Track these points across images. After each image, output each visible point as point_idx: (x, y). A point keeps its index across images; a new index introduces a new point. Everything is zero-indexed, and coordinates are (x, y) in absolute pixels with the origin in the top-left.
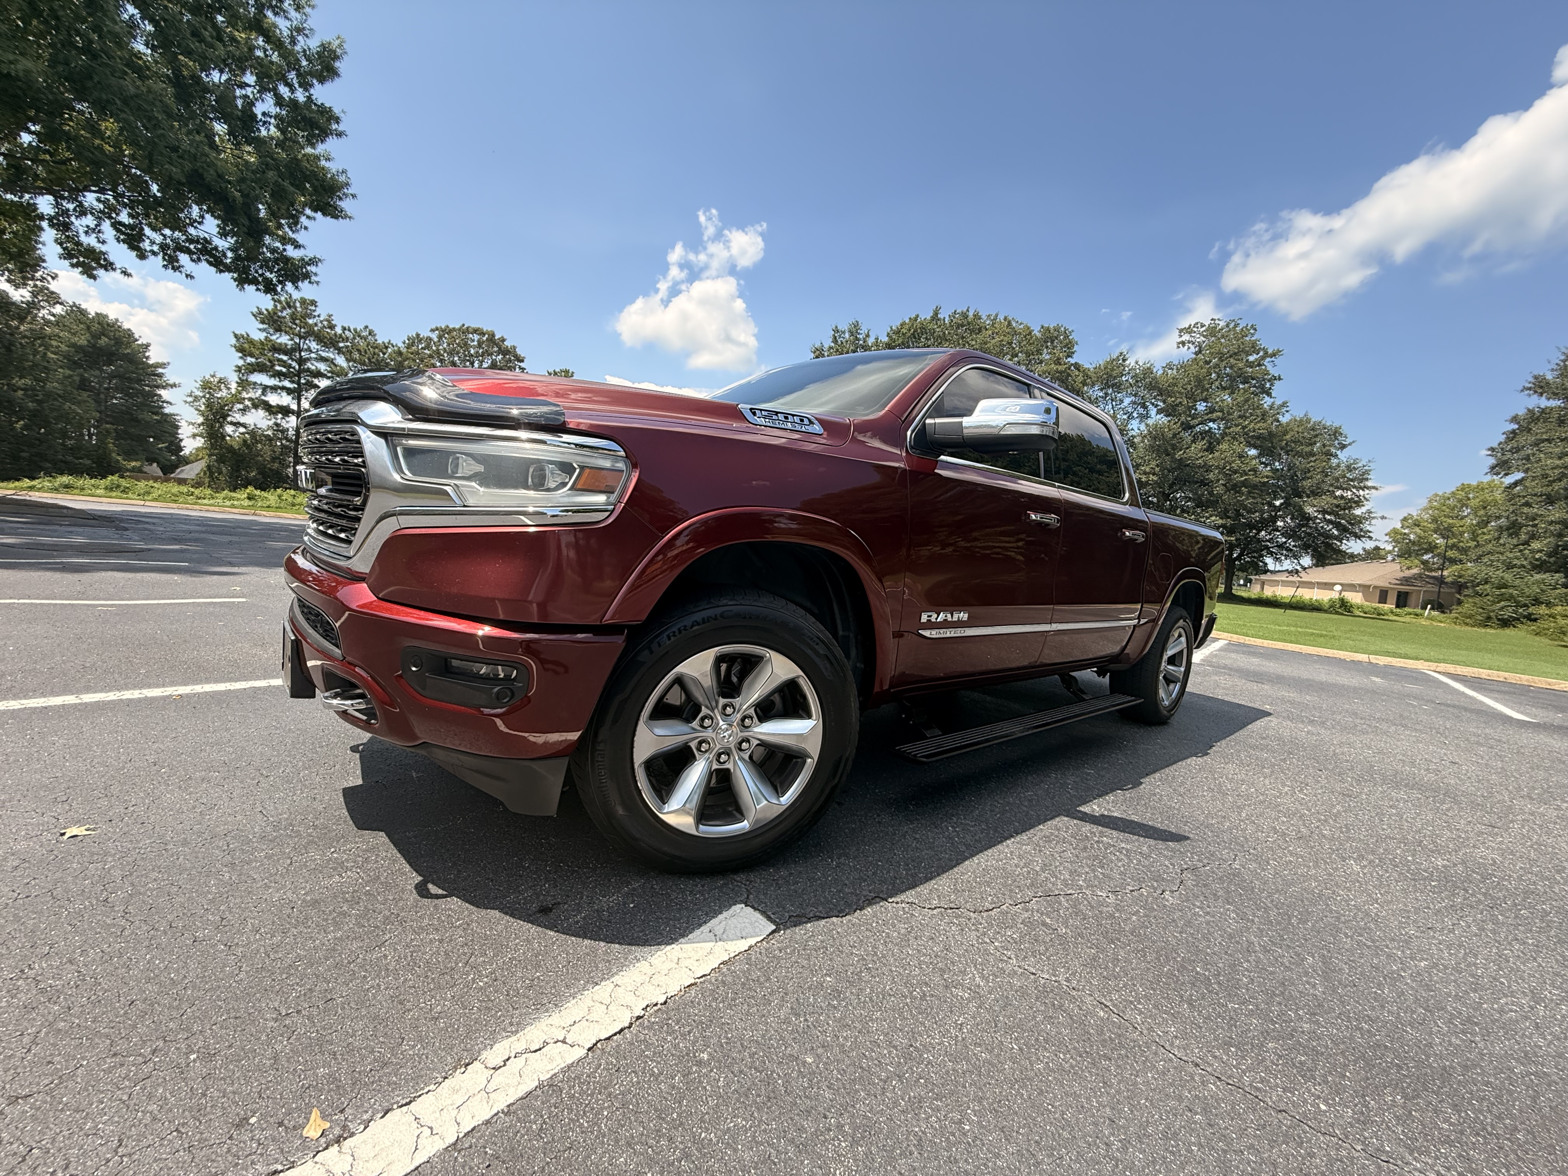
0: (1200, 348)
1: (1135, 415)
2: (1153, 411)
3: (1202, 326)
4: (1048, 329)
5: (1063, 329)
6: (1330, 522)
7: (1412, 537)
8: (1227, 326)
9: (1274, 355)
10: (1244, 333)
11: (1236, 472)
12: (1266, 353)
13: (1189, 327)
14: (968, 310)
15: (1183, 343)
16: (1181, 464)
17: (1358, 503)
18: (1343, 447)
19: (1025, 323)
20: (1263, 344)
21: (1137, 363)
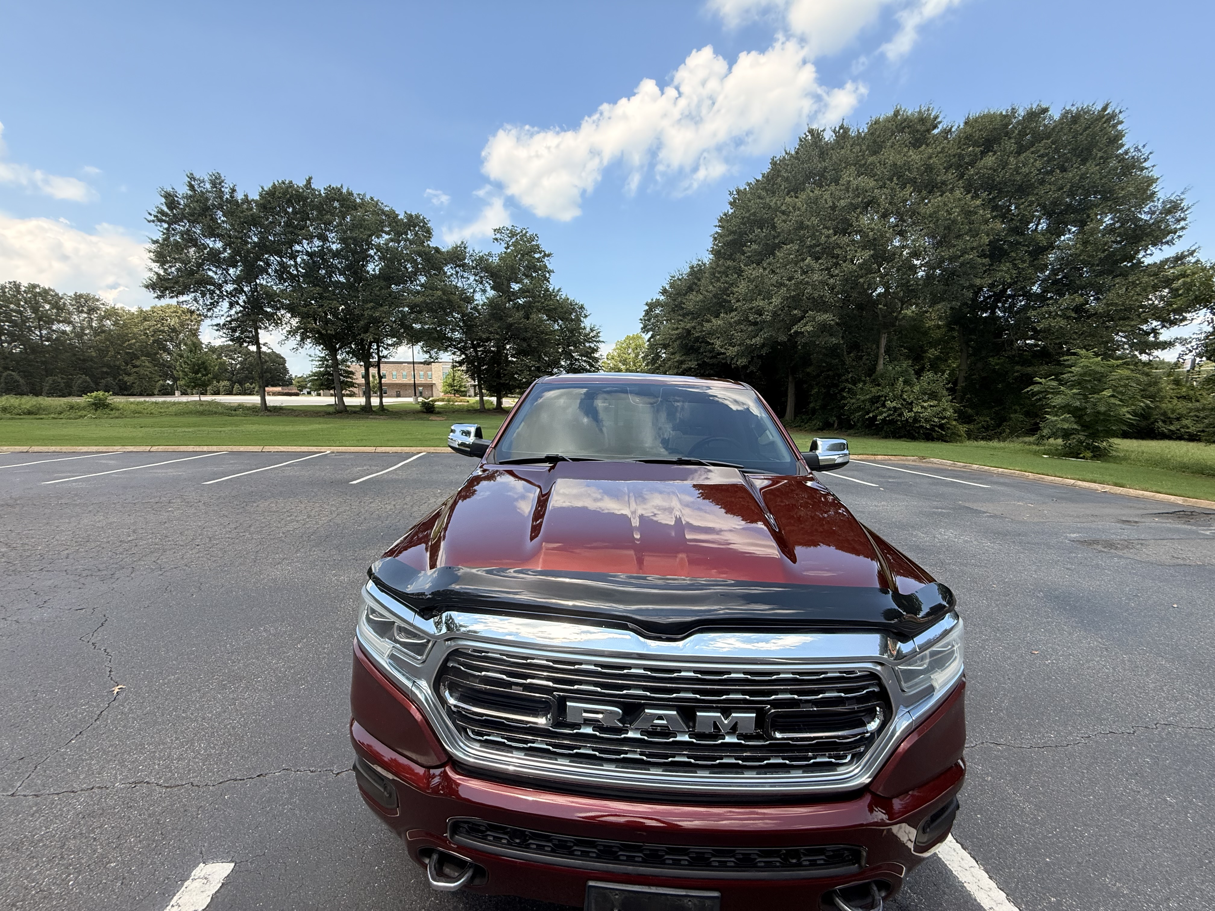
0: (508, 244)
1: (477, 289)
2: (488, 288)
3: (508, 230)
4: (411, 216)
5: (421, 217)
6: (585, 361)
7: (611, 365)
8: (522, 232)
9: (549, 256)
10: (532, 239)
11: (542, 333)
12: (545, 254)
13: (499, 229)
14: (342, 187)
15: (496, 239)
16: (509, 327)
17: (596, 351)
18: (586, 316)
19: (391, 206)
20: (543, 247)
21: (474, 251)
